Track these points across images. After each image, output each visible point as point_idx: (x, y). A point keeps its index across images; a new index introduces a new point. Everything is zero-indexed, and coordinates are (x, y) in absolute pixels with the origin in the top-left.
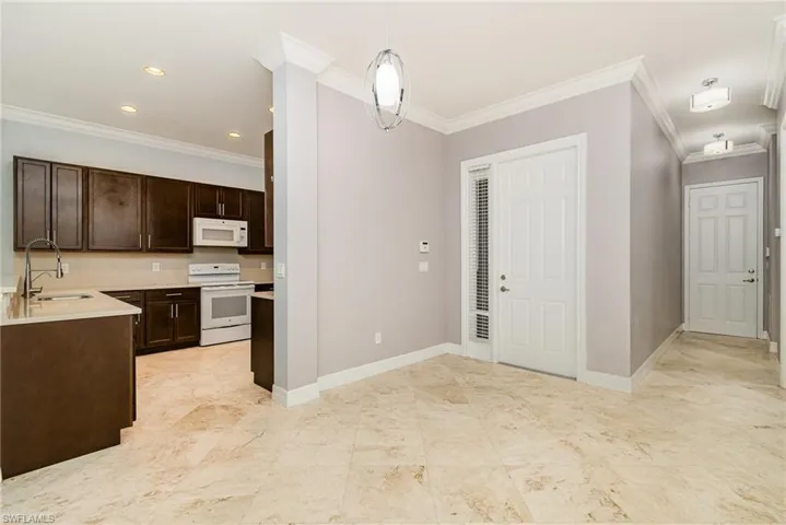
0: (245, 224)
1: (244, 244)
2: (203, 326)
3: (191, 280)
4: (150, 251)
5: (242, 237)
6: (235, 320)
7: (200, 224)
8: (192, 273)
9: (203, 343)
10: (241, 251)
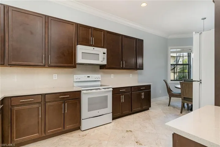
0: (105, 50)
1: (105, 62)
2: (83, 117)
3: (75, 84)
4: (50, 66)
5: (104, 58)
6: (101, 111)
7: (81, 49)
8: (75, 80)
9: (83, 128)
10: (102, 67)
